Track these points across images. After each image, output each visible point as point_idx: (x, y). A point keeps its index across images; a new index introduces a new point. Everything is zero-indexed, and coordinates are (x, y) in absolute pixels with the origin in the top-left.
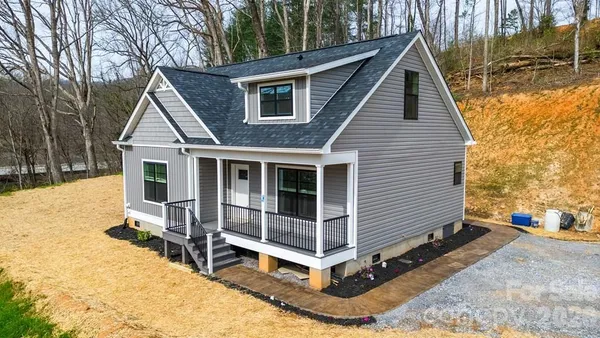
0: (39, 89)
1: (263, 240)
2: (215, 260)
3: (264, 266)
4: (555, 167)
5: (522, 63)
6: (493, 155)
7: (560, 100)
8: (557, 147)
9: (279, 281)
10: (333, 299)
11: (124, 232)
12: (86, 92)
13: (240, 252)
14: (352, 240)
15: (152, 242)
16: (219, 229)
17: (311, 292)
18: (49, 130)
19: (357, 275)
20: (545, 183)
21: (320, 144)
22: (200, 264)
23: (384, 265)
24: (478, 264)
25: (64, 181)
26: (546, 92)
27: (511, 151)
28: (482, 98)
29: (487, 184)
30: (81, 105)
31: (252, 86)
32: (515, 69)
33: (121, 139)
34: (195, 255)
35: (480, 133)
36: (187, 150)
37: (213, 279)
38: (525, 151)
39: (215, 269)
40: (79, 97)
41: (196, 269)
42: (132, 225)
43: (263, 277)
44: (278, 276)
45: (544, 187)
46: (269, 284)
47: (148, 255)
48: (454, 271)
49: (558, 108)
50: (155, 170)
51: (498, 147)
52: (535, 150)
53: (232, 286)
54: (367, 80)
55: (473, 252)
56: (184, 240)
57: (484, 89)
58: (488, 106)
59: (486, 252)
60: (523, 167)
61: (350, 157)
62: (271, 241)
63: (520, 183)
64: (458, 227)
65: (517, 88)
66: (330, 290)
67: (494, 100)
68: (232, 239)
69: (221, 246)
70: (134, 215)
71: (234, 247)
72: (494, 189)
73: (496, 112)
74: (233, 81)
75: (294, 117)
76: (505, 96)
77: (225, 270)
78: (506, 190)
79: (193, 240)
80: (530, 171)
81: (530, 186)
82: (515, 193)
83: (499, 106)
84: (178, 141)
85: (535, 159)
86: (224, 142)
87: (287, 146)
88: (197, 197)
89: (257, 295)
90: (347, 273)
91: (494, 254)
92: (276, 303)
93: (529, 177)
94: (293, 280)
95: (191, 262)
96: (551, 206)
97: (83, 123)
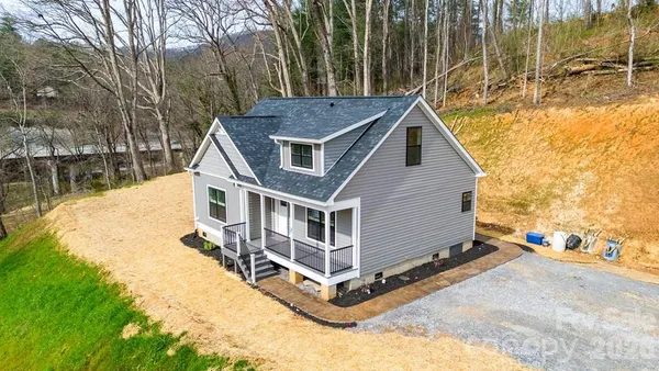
0: (120, 91)
1: (292, 260)
2: (257, 273)
3: (292, 279)
4: (579, 189)
5: (586, 67)
6: (528, 172)
7: (602, 118)
8: (587, 168)
9: (300, 291)
10: (334, 308)
11: (193, 240)
12: (161, 86)
13: (277, 267)
14: (356, 263)
15: (214, 252)
16: (263, 248)
17: (321, 302)
18: (131, 128)
19: (359, 290)
20: (566, 204)
21: (325, 199)
22: (246, 276)
23: (384, 281)
24: (462, 283)
25: (146, 178)
26: (590, 108)
27: (546, 169)
28: (531, 110)
29: (517, 201)
30: (156, 98)
31: (285, 143)
32: (578, 73)
33: (191, 165)
34: (243, 268)
35: (522, 148)
36: (239, 185)
37: (255, 287)
38: (558, 169)
39: (257, 280)
40: (155, 92)
41: (244, 279)
42: (201, 235)
43: (290, 287)
44: (302, 287)
45: (564, 207)
46: (292, 294)
47: (211, 262)
48: (439, 288)
49: (598, 127)
50: (216, 194)
51: (535, 163)
52: (567, 171)
53: (267, 294)
54: (370, 142)
55: (466, 271)
56: (235, 256)
57: (535, 101)
58: (535, 120)
59: (478, 271)
60: (552, 185)
61: (354, 203)
62: (297, 261)
63: (544, 203)
64: (467, 246)
65: (568, 100)
66: (335, 301)
67: (541, 113)
68: (272, 257)
69: (263, 261)
70: (202, 228)
71: (272, 262)
72: (521, 206)
73: (540, 126)
74: (271, 137)
75: (313, 170)
76: (552, 110)
77: (264, 280)
78: (532, 208)
79: (241, 257)
80: (557, 191)
81: (553, 206)
82: (539, 211)
83: (545, 120)
84: (232, 177)
85: (564, 179)
86: (264, 185)
87: (305, 196)
88: (247, 221)
89: (282, 302)
90: (351, 287)
91: (483, 274)
92: (293, 309)
93: (555, 197)
94: (311, 291)
95: (240, 272)
96: (565, 227)
97: (160, 117)
